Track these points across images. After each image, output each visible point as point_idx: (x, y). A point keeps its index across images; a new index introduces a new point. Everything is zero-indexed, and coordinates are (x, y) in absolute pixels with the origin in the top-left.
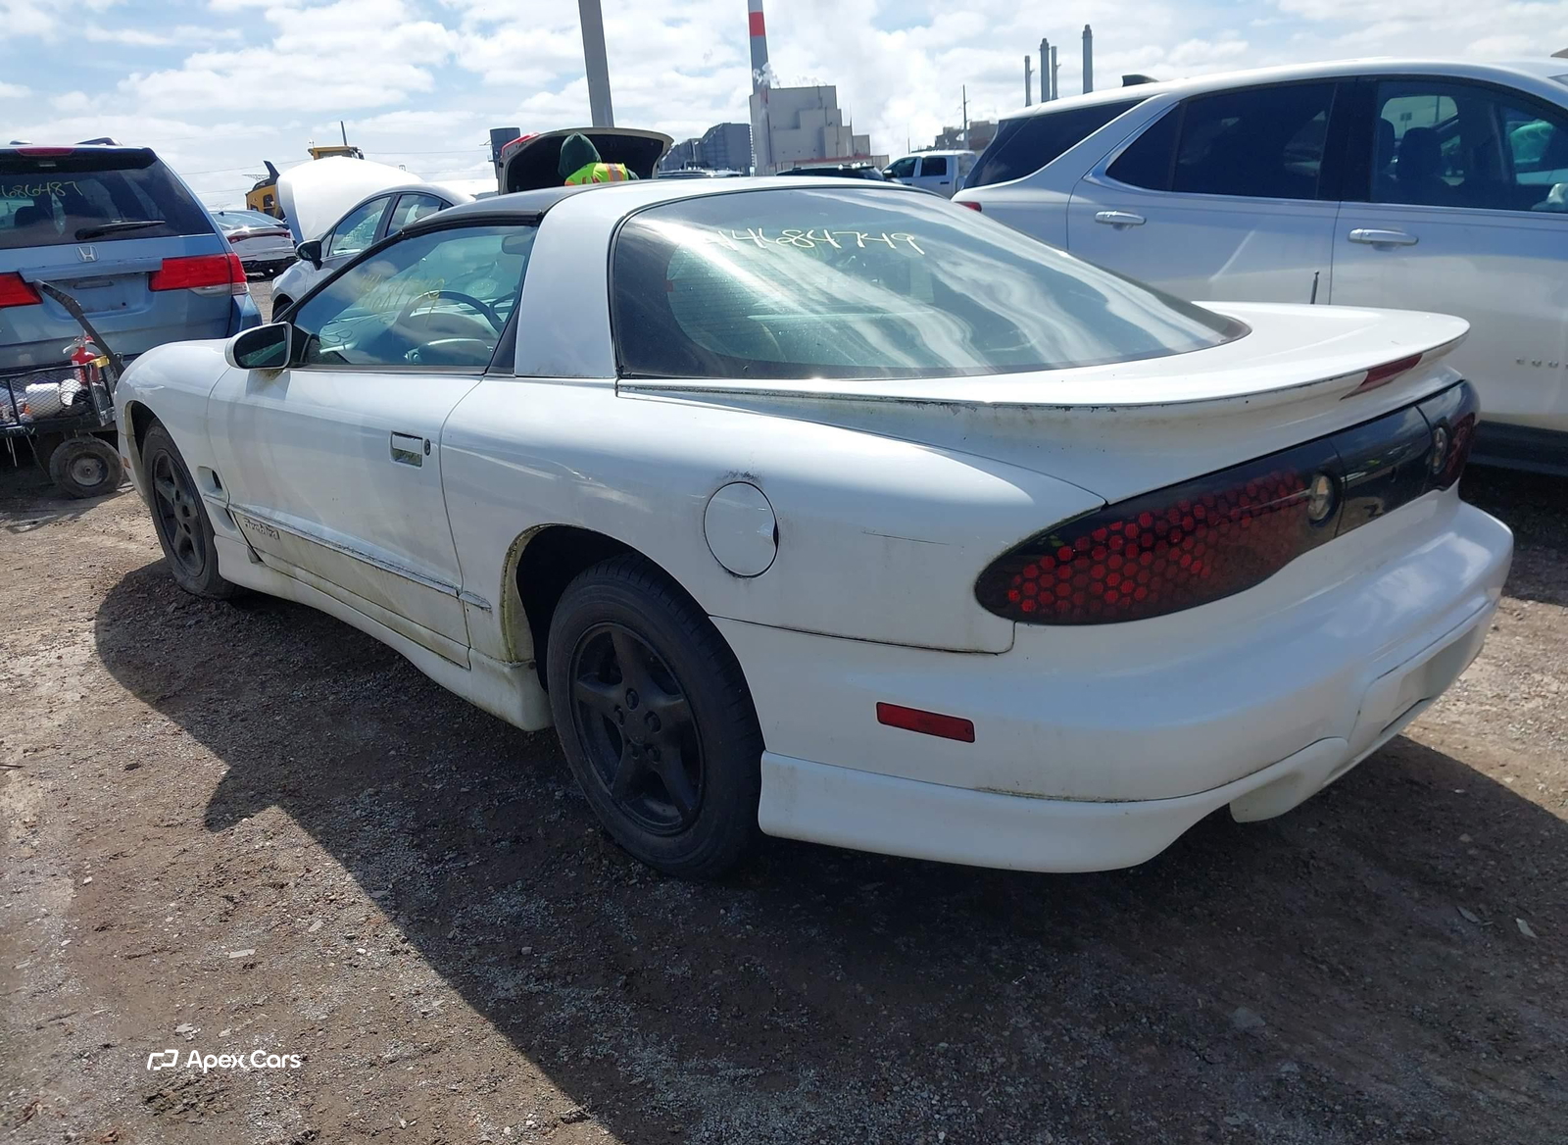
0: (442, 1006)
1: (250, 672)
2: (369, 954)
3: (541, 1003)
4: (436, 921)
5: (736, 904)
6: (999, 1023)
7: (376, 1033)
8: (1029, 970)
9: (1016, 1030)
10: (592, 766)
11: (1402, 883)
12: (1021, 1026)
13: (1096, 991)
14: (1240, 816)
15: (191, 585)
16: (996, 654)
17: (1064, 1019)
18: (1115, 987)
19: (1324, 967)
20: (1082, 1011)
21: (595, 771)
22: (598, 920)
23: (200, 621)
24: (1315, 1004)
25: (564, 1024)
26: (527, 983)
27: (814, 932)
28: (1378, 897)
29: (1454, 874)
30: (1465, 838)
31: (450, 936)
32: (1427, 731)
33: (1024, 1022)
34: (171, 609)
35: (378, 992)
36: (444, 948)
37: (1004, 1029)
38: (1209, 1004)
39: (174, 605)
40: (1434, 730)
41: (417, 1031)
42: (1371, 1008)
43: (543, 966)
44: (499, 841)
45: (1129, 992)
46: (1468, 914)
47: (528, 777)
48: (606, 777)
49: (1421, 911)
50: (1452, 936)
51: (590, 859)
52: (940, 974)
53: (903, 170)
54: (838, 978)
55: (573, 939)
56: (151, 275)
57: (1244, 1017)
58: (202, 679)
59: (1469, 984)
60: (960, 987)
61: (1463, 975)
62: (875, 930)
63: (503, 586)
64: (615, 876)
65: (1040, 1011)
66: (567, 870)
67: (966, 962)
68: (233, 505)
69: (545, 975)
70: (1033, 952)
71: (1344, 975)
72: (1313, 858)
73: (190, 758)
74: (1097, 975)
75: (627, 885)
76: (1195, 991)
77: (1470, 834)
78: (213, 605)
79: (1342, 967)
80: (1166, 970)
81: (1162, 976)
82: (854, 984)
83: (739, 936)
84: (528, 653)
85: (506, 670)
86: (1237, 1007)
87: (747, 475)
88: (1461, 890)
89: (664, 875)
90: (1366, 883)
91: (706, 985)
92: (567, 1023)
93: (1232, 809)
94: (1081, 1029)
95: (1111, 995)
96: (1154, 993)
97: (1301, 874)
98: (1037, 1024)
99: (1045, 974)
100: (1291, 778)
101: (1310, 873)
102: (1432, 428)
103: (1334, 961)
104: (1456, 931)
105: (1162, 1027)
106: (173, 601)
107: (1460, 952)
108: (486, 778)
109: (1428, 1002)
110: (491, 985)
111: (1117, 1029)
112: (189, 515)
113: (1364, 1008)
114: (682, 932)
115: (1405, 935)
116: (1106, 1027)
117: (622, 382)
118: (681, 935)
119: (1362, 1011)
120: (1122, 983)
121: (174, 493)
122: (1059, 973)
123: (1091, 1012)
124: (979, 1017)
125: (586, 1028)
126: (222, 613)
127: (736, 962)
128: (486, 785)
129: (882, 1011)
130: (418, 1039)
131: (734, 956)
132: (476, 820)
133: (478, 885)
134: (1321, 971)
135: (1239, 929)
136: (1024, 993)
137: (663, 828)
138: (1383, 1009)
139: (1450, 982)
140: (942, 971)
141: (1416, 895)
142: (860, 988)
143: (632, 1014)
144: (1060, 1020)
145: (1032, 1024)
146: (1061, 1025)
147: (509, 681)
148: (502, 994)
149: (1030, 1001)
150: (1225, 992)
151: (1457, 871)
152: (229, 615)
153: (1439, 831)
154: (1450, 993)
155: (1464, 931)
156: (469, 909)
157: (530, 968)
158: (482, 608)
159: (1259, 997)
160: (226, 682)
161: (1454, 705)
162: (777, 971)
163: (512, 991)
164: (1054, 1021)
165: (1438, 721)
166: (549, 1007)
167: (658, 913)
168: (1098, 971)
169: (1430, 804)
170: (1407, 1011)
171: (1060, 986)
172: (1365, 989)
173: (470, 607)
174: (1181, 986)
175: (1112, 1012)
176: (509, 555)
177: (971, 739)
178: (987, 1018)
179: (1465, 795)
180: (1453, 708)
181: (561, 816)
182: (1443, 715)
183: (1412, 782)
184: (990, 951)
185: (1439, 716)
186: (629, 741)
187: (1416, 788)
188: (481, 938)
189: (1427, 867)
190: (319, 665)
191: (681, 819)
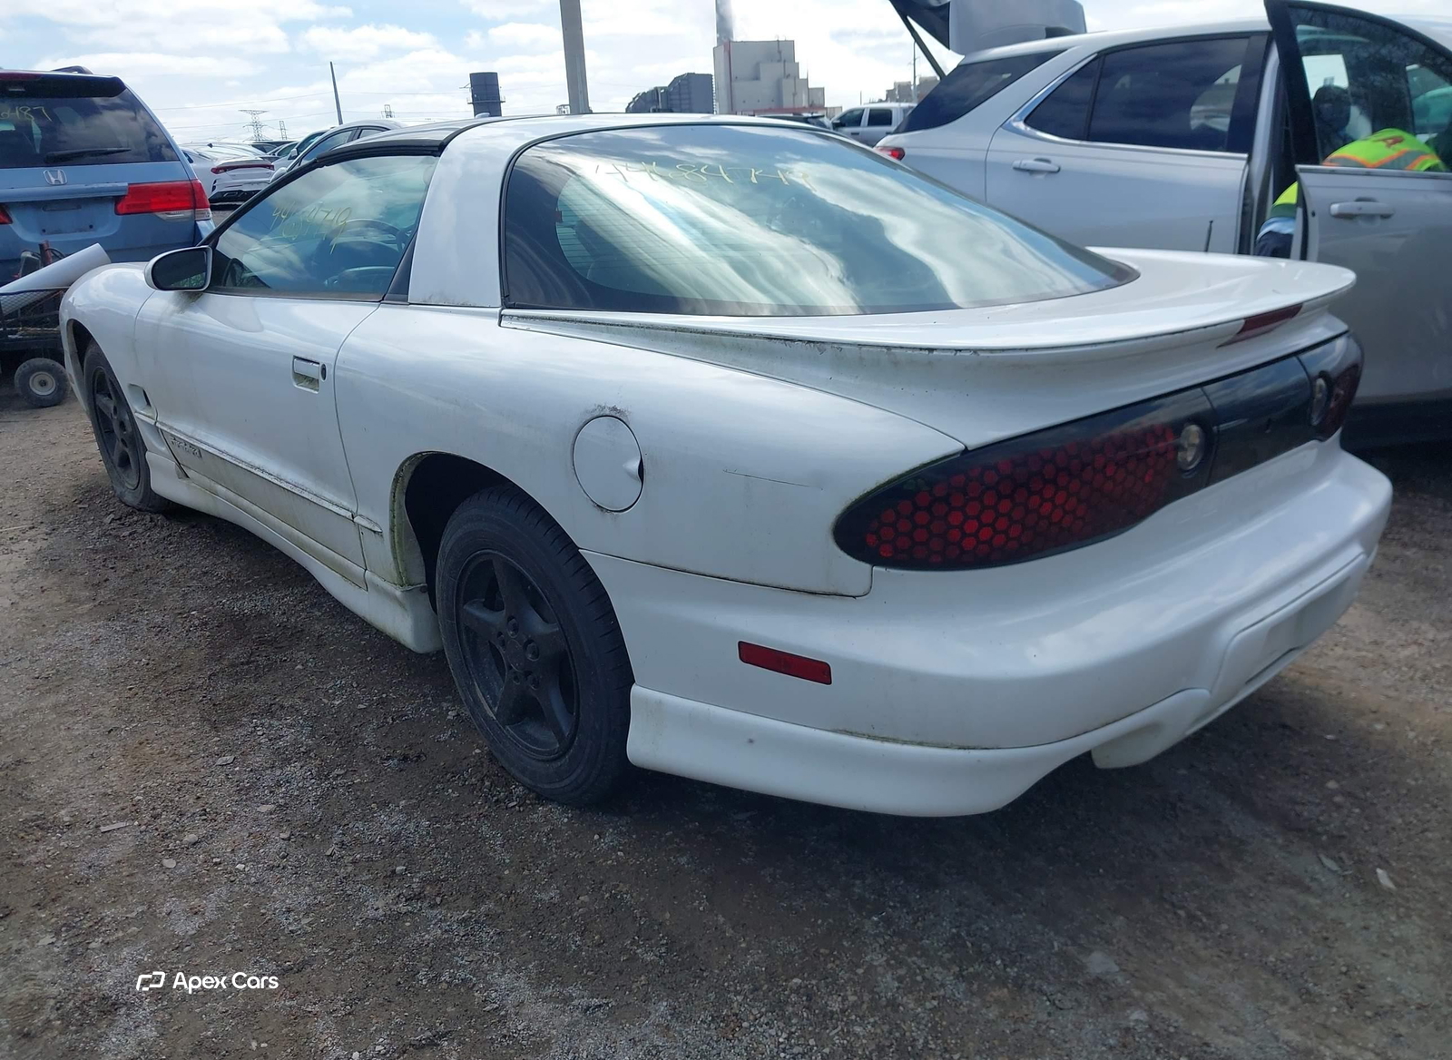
0: (310, 924)
1: (174, 583)
2: (247, 869)
3: (408, 924)
4: (317, 837)
5: (611, 830)
6: (854, 959)
7: (241, 951)
8: (890, 907)
9: (871, 968)
10: (478, 689)
11: (1267, 829)
12: (875, 963)
13: (954, 930)
14: (1101, 762)
15: (129, 498)
16: (854, 597)
17: (919, 957)
18: (973, 927)
19: (1182, 913)
20: (939, 951)
21: (480, 695)
22: (474, 842)
23: (135, 532)
24: (1170, 951)
25: (427, 946)
26: (397, 903)
27: (683, 860)
28: (1242, 842)
29: (1318, 821)
30: (1332, 785)
31: (328, 853)
32: (1303, 676)
33: (879, 960)
34: (108, 520)
35: (250, 908)
36: (321, 865)
37: (858, 966)
38: (1065, 948)
39: (112, 516)
40: (1310, 675)
41: (282, 949)
42: (1225, 956)
43: (414, 886)
44: (387, 759)
45: (987, 932)
46: (1329, 863)
47: (425, 696)
48: (490, 702)
49: (1284, 858)
50: (1311, 884)
51: (473, 780)
52: (802, 907)
53: (850, 120)
54: (701, 908)
55: (447, 860)
56: (117, 200)
57: (1098, 962)
58: (127, 589)
59: (1325, 934)
60: (820, 922)
61: (1319, 924)
62: (743, 860)
63: (392, 510)
64: (495, 798)
65: (897, 949)
66: (450, 790)
67: (828, 895)
68: (161, 423)
69: (415, 895)
70: (897, 886)
71: (1201, 921)
72: (1181, 800)
73: (103, 667)
74: (957, 914)
75: (507, 808)
76: (1052, 934)
77: (1338, 782)
78: (148, 517)
79: (1199, 913)
80: (1025, 910)
81: (1021, 917)
82: (716, 915)
83: (610, 862)
84: (419, 577)
85: (398, 593)
86: (1091, 951)
87: (614, 409)
88: (1324, 838)
89: (542, 798)
90: (1231, 828)
91: (570, 912)
92: (431, 944)
93: (1094, 756)
94: (936, 969)
95: (968, 934)
96: (1011, 934)
97: (1168, 817)
98: (892, 962)
99: (905, 910)
100: (1152, 728)
101: (1177, 816)
102: (1312, 380)
103: (1192, 906)
104: (1315, 879)
105: (1016, 970)
106: (111, 512)
107: (1318, 901)
108: (384, 696)
109: (1282, 952)
110: (362, 904)
111: (971, 970)
112: (125, 430)
113: (1219, 956)
114: (555, 856)
115: (1265, 882)
116: (960, 967)
117: (506, 311)
118: (553, 859)
119: (1216, 959)
120: (980, 924)
121: (112, 409)
122: (919, 910)
123: (947, 952)
124: (835, 953)
125: (449, 951)
126: (155, 525)
127: (604, 888)
128: (382, 702)
129: (740, 943)
130: (282, 958)
131: (602, 883)
132: (369, 737)
133: (363, 803)
134: (1179, 917)
135: (1101, 871)
136: (882, 930)
137: (542, 753)
138: (1237, 958)
139: (1305, 931)
140: (804, 905)
141: (1280, 841)
142: (721, 919)
143: (495, 938)
144: (915, 958)
145: (887, 961)
146: (915, 964)
147: (401, 604)
148: (371, 914)
149: (887, 938)
150: (1082, 936)
151: (1321, 818)
152: (162, 527)
153: (1307, 777)
154: (1305, 943)
155: (1323, 880)
156: (350, 826)
157: (402, 888)
158: (375, 532)
159: (1115, 941)
160: (150, 592)
161: (1332, 650)
162: (642, 899)
163: (381, 910)
164: (909, 960)
165: (1315, 665)
166: (415, 928)
167: (534, 836)
168: (957, 910)
169: (1300, 749)
170: (1261, 961)
171: (919, 924)
172: (1220, 936)
173: (364, 530)
174: (1039, 927)
175: (968, 952)
176: (396, 480)
177: (829, 682)
178: (843, 955)
179: (1336, 741)
180: (1331, 653)
181: (451, 736)
182: (1320, 660)
183: (1284, 726)
184: (854, 885)
185: (1316, 661)
186: (511, 668)
187: (1288, 733)
188: (358, 856)
189: (1293, 813)
190: (241, 579)
191: (558, 746)
